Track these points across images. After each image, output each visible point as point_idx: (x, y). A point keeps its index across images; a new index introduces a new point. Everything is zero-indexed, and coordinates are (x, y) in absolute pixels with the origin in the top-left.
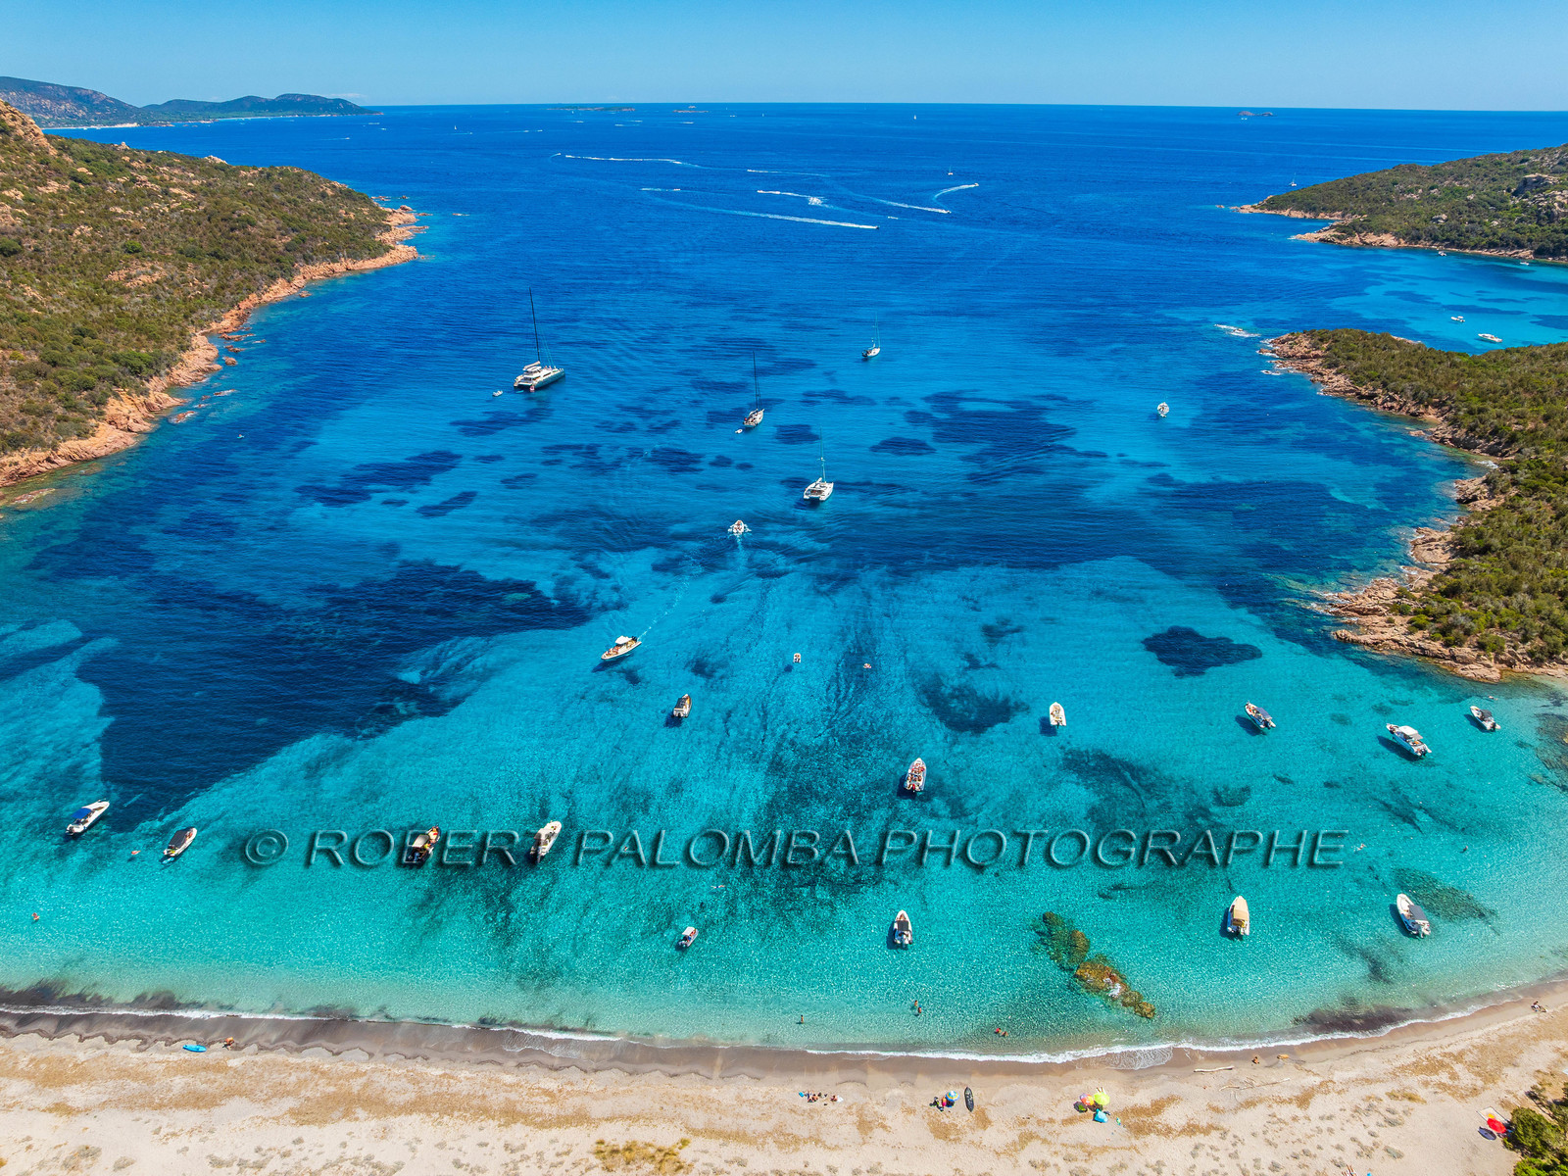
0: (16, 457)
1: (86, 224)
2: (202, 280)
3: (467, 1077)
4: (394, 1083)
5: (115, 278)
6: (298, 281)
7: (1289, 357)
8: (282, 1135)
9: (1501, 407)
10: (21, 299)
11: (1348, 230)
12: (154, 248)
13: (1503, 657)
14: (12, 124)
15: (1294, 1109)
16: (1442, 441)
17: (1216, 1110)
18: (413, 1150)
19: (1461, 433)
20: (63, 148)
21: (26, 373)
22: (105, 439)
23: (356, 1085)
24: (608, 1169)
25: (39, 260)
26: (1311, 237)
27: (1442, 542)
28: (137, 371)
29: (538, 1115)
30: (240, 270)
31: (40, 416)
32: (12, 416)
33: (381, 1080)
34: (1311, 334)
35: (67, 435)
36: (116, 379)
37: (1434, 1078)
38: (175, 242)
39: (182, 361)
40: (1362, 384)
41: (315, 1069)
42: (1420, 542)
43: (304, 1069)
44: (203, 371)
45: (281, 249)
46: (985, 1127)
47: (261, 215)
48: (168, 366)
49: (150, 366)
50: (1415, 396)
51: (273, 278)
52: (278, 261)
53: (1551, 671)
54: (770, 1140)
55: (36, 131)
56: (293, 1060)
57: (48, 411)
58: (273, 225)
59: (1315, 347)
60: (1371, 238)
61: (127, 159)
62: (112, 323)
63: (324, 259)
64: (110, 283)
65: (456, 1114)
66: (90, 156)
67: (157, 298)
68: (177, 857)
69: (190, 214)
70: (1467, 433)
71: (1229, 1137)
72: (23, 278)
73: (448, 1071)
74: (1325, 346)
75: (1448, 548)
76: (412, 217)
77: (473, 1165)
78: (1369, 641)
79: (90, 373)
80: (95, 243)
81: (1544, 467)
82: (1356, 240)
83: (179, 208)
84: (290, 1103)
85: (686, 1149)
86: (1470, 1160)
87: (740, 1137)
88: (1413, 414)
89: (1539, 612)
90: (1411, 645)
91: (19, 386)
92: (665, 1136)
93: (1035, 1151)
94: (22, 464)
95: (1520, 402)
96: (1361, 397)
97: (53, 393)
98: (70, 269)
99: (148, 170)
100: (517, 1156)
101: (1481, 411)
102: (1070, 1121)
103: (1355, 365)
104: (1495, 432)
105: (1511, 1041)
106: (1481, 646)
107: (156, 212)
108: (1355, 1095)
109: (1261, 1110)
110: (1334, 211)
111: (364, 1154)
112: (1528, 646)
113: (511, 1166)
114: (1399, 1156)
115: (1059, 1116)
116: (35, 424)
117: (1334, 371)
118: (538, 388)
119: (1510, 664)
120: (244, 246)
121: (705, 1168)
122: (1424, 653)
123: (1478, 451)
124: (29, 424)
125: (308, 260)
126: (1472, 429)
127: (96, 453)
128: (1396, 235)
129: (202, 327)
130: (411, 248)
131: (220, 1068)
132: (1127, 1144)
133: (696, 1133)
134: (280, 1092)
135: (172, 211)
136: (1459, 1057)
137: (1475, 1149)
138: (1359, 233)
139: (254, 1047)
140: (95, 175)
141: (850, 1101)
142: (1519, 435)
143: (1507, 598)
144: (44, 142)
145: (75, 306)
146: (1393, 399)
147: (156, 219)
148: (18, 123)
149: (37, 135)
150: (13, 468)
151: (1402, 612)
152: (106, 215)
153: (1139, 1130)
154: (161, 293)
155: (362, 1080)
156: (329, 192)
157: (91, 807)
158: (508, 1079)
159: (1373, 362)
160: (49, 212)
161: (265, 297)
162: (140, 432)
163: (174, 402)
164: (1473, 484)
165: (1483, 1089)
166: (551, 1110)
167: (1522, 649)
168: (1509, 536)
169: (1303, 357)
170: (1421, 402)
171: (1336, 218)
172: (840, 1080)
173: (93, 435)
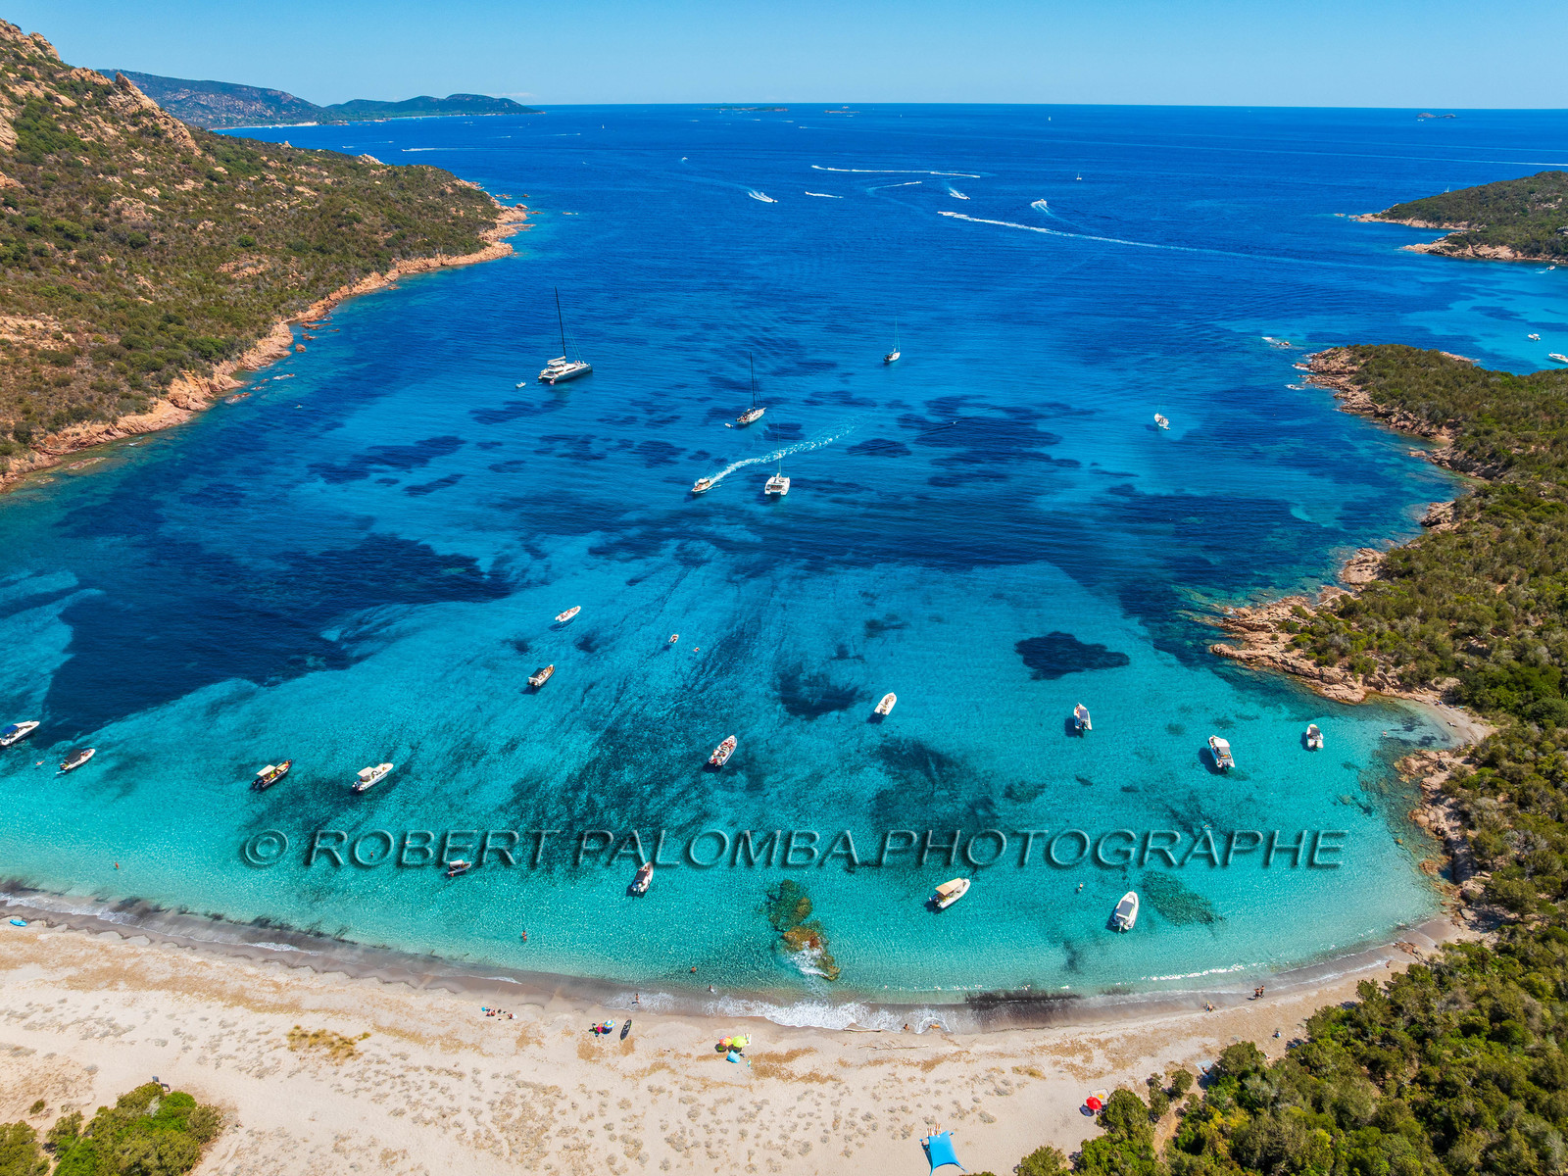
0: (79, 428)
1: (209, 220)
2: (300, 273)
3: (218, 967)
4: (158, 965)
5: (224, 269)
6: (392, 275)
7: (1323, 372)
8: (50, 996)
9: (1510, 430)
10: (132, 288)
11: (1460, 241)
12: (266, 243)
13: (1372, 680)
14: (164, 127)
15: (917, 1072)
16: (1440, 463)
17: (844, 1064)
18: (148, 1017)
19: (1460, 455)
20: (207, 149)
21: (102, 354)
22: (163, 414)
23: (128, 964)
24: (292, 1049)
25: (162, 252)
26: (1421, 248)
27: (1375, 564)
28: (207, 355)
29: (259, 1002)
30: (337, 264)
31: (107, 393)
32: (83, 392)
33: (150, 961)
34: (1352, 348)
35: (126, 410)
36: (184, 361)
37: (1069, 1059)
38: (287, 237)
39: (255, 346)
40: (1382, 401)
41: (102, 948)
42: (1355, 562)
43: (94, 947)
44: (273, 356)
45: (381, 244)
46: (627, 1054)
47: (369, 213)
48: (241, 351)
49: (220, 350)
50: (1429, 416)
51: (367, 272)
52: (377, 255)
53: (1419, 697)
54: (438, 1043)
55: (185, 134)
56: (90, 939)
57: (115, 389)
58: (378, 221)
59: (1352, 362)
60: (1485, 250)
61: (265, 158)
62: (202, 312)
63: (420, 255)
64: (220, 274)
65: (196, 993)
66: (232, 156)
67: (258, 288)
68: (69, 771)
69: (306, 211)
70: (1465, 456)
71: (841, 1088)
72: (139, 268)
73: (206, 960)
74: (1362, 361)
75: (1377, 570)
76: (523, 215)
77: (188, 1034)
78: (1243, 656)
79: (160, 356)
80: (215, 238)
81: (1517, 491)
82: (1469, 251)
83: (298, 205)
84: (72, 971)
85: (365, 1040)
86: (1056, 1131)
87: (415, 1037)
88: (1425, 435)
89: (1422, 637)
90: (1284, 662)
91: (95, 366)
92: (350, 1029)
93: (660, 1079)
94: (83, 435)
95: (1534, 425)
96: (1378, 415)
97: (124, 373)
98: (188, 261)
99: (283, 169)
100: (225, 1031)
101: (1487, 433)
102: (705, 1058)
103: (1382, 382)
104: (1492, 456)
105: (1162, 1035)
106: (1351, 668)
107: (276, 208)
108: (980, 1068)
109: (887, 1068)
110: (1460, 221)
111: (108, 1016)
112: (1400, 670)
113: (217, 1038)
114: (990, 1120)
115: (696, 1053)
116: (100, 400)
117: (1360, 387)
118: (558, 382)
119: (1379, 687)
120: (348, 242)
121: (371, 1057)
122: (1295, 671)
123: (1473, 474)
124: (96, 400)
125: (405, 255)
126: (1470, 452)
127: (151, 427)
128: (1514, 248)
129: (288, 316)
130: (507, 245)
131: (30, 940)
132: (745, 1083)
133: (380, 1029)
134: (68, 962)
135: (291, 208)
136: (1101, 1044)
137: (1066, 1122)
138: (1472, 244)
139: (65, 926)
140: (230, 174)
141: (522, 1019)
142: (1517, 459)
143: (1396, 621)
144: (191, 143)
145: (181, 295)
146: (1407, 418)
147: (275, 215)
148: (170, 126)
149: (185, 137)
150: (75, 438)
151: (1289, 631)
152: (231, 211)
153: (763, 1073)
154: (261, 284)
155: (134, 960)
156: (449, 190)
157: (19, 725)
158: (251, 970)
159: (1403, 380)
160: (180, 209)
161: (355, 290)
162: (197, 411)
163: (235, 383)
164: (1444, 508)
165: (1109, 1073)
166: (272, 998)
167: (1393, 672)
168: (1438, 560)
169: (1338, 373)
170: (1434, 423)
171: (1462, 228)
172: (523, 1001)
173: (151, 411)
